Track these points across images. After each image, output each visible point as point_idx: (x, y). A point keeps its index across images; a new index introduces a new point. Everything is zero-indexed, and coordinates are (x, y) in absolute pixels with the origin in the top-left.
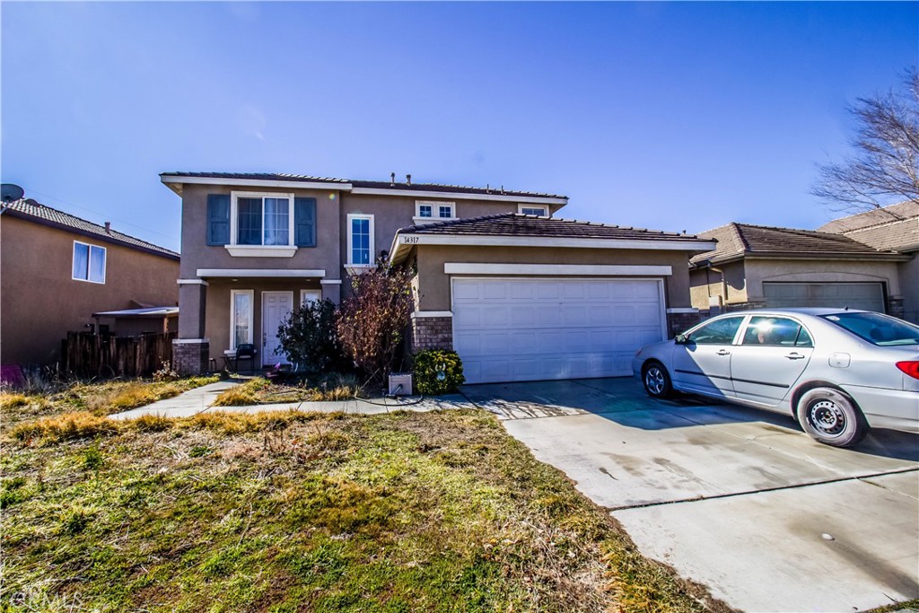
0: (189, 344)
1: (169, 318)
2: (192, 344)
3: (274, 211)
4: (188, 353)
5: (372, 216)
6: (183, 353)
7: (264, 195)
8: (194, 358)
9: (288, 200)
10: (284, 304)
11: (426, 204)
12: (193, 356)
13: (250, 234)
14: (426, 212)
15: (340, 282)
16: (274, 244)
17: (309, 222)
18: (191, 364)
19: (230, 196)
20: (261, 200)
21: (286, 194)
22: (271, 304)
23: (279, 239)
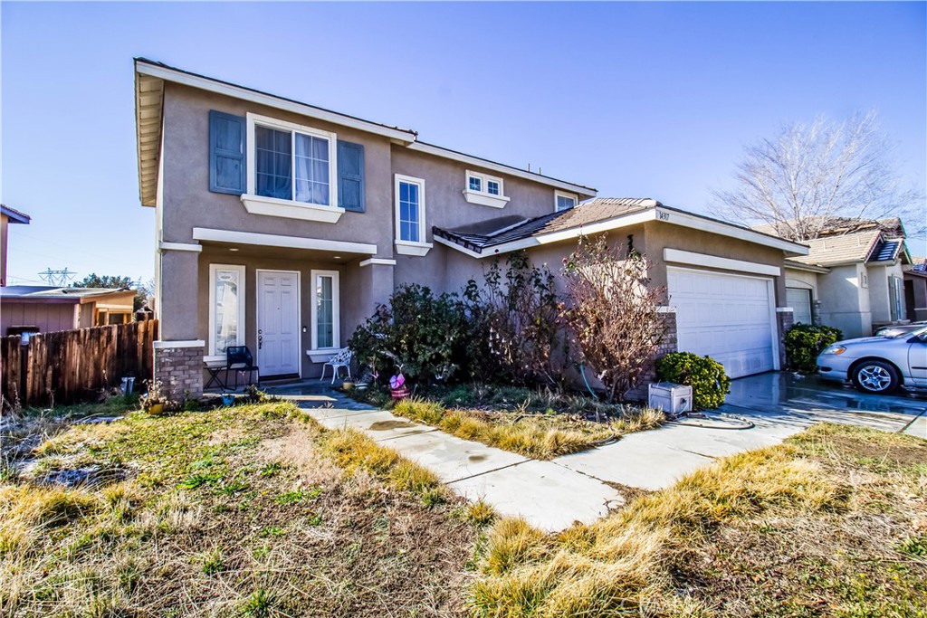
0: (182, 349)
1: (82, 306)
2: (189, 349)
3: (308, 155)
4: (182, 363)
5: (422, 182)
6: (172, 364)
7: (295, 128)
8: (193, 372)
9: (327, 141)
10: (287, 289)
11: (476, 175)
12: (191, 367)
13: (275, 182)
14: (475, 186)
15: (394, 262)
16: (310, 201)
17: (356, 177)
18: (188, 382)
19: (245, 119)
20: (290, 134)
21: (325, 133)
22: (269, 288)
23: (317, 195)
